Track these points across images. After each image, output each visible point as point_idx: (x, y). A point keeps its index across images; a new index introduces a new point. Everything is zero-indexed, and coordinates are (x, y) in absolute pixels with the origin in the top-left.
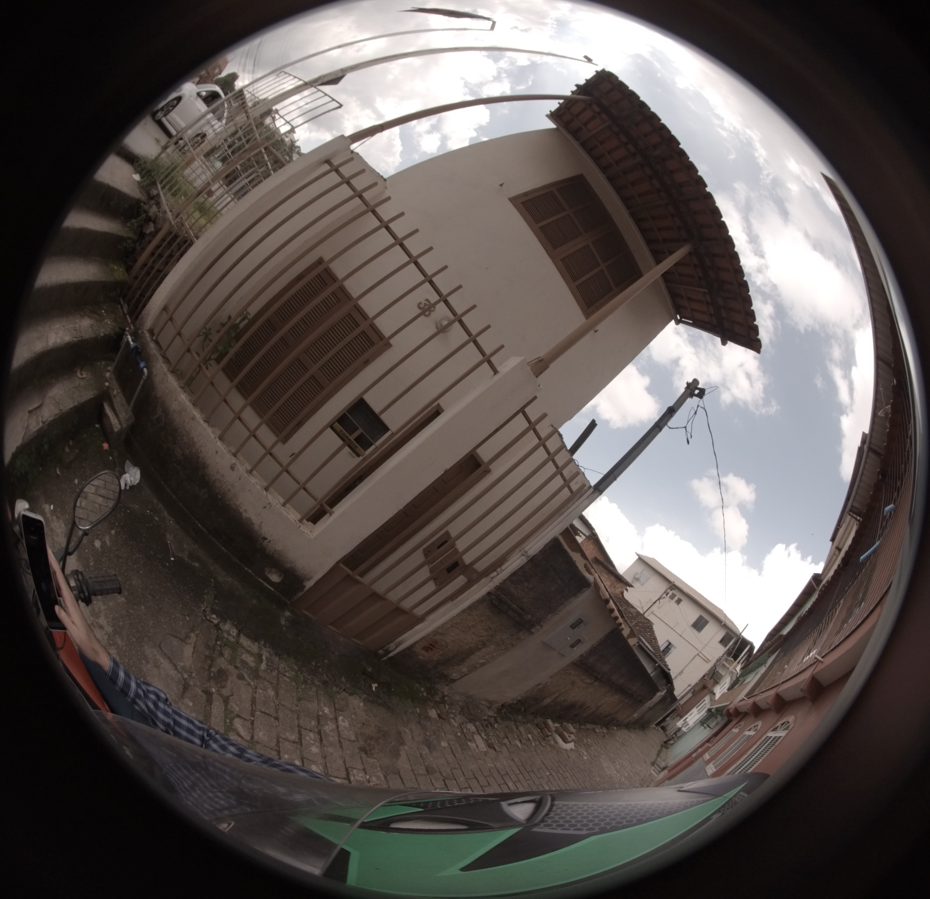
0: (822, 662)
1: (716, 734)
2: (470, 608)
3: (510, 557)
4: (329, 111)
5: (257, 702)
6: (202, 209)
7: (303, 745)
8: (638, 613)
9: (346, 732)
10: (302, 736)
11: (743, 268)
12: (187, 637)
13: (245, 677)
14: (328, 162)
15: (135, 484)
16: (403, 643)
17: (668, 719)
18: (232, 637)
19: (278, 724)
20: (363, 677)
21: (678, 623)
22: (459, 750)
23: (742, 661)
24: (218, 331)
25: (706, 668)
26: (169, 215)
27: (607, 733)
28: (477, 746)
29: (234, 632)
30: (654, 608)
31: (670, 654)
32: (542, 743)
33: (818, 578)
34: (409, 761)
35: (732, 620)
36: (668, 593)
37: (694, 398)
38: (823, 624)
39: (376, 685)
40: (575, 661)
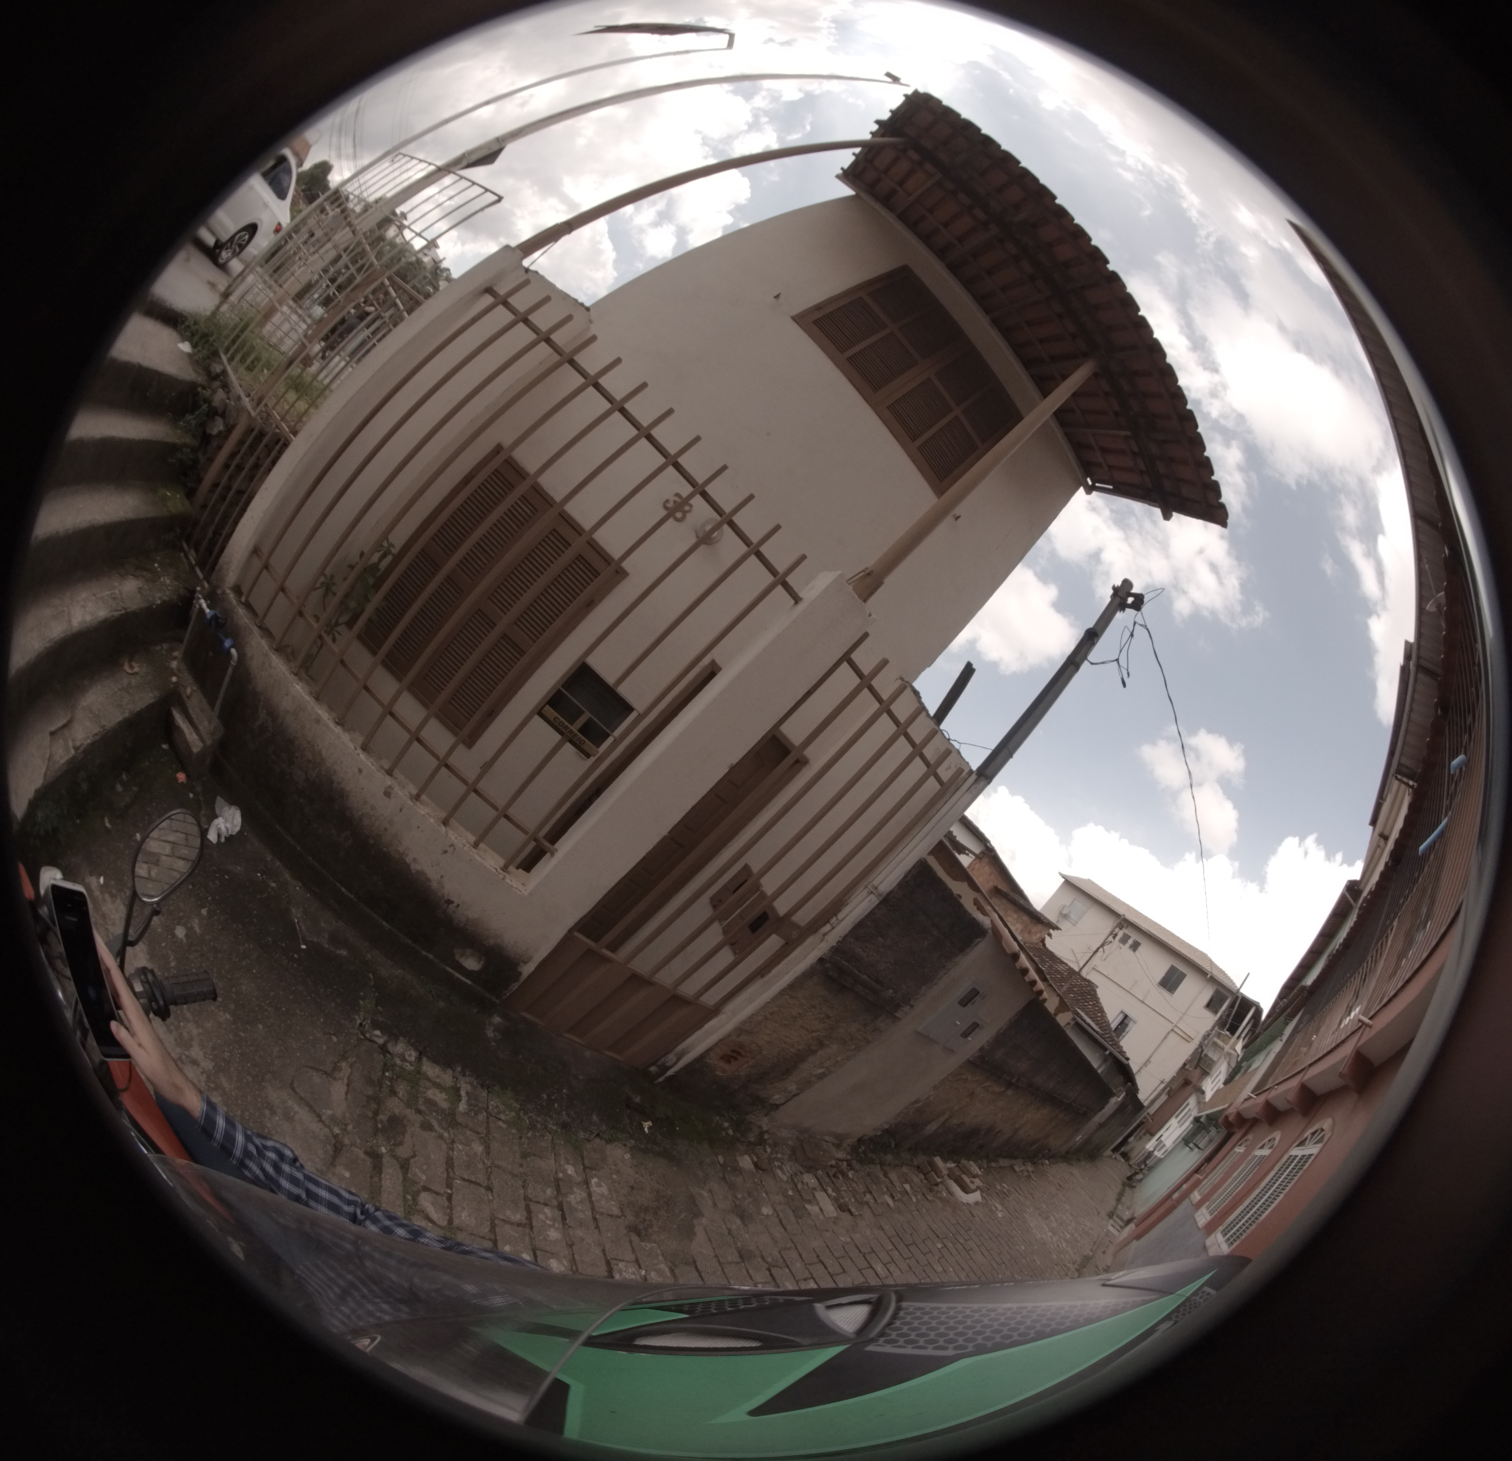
0: (1370, 1026)
1: (1209, 1159)
2: (794, 986)
3: (850, 897)
4: (482, 209)
5: (456, 1164)
6: (299, 386)
7: (534, 1229)
8: (1071, 971)
9: (603, 1203)
10: (532, 1215)
11: (1186, 392)
12: (336, 1068)
13: (433, 1126)
14: (489, 290)
15: (234, 833)
16: (688, 1052)
17: (1131, 1139)
18: (408, 1064)
19: (491, 1198)
20: (628, 1111)
21: (1136, 982)
22: (793, 1219)
23: (1243, 1035)
24: (345, 579)
25: (1186, 1051)
26: (246, 401)
27: (1033, 1172)
28: (821, 1210)
29: (412, 1055)
30: (1096, 961)
31: (1127, 1033)
32: (930, 1198)
33: (1356, 888)
34: (711, 1241)
35: (1224, 970)
36: (1116, 935)
37: (1128, 610)
38: (1367, 963)
39: (650, 1123)
40: (971, 1059)
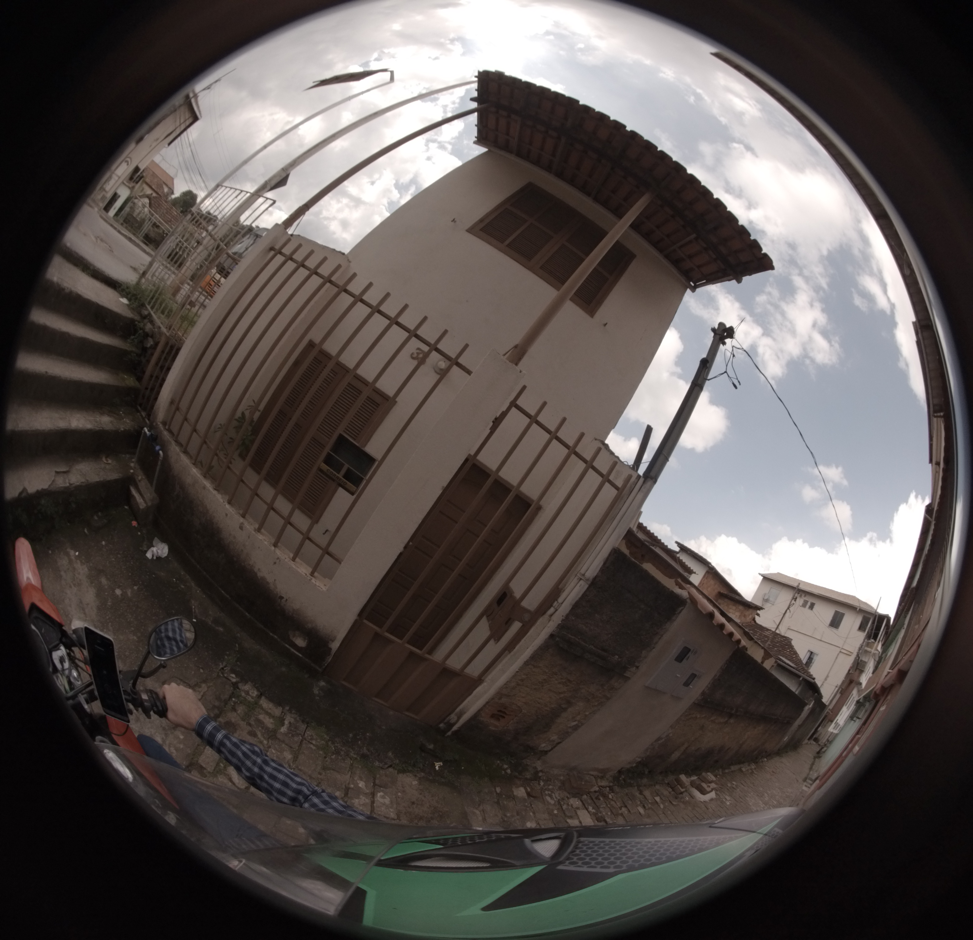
1: (865, 723)
8: (771, 632)
9: (383, 809)
17: (819, 728)
18: (250, 697)
20: (423, 753)
21: (816, 628)
25: (849, 662)
27: (755, 769)
28: (581, 822)
29: (254, 693)
30: (786, 620)
31: (813, 663)
33: (930, 508)
39: (440, 764)
40: (697, 702)
